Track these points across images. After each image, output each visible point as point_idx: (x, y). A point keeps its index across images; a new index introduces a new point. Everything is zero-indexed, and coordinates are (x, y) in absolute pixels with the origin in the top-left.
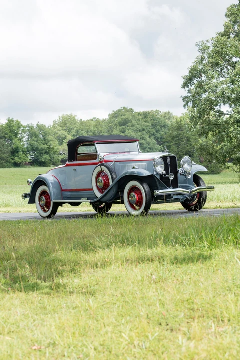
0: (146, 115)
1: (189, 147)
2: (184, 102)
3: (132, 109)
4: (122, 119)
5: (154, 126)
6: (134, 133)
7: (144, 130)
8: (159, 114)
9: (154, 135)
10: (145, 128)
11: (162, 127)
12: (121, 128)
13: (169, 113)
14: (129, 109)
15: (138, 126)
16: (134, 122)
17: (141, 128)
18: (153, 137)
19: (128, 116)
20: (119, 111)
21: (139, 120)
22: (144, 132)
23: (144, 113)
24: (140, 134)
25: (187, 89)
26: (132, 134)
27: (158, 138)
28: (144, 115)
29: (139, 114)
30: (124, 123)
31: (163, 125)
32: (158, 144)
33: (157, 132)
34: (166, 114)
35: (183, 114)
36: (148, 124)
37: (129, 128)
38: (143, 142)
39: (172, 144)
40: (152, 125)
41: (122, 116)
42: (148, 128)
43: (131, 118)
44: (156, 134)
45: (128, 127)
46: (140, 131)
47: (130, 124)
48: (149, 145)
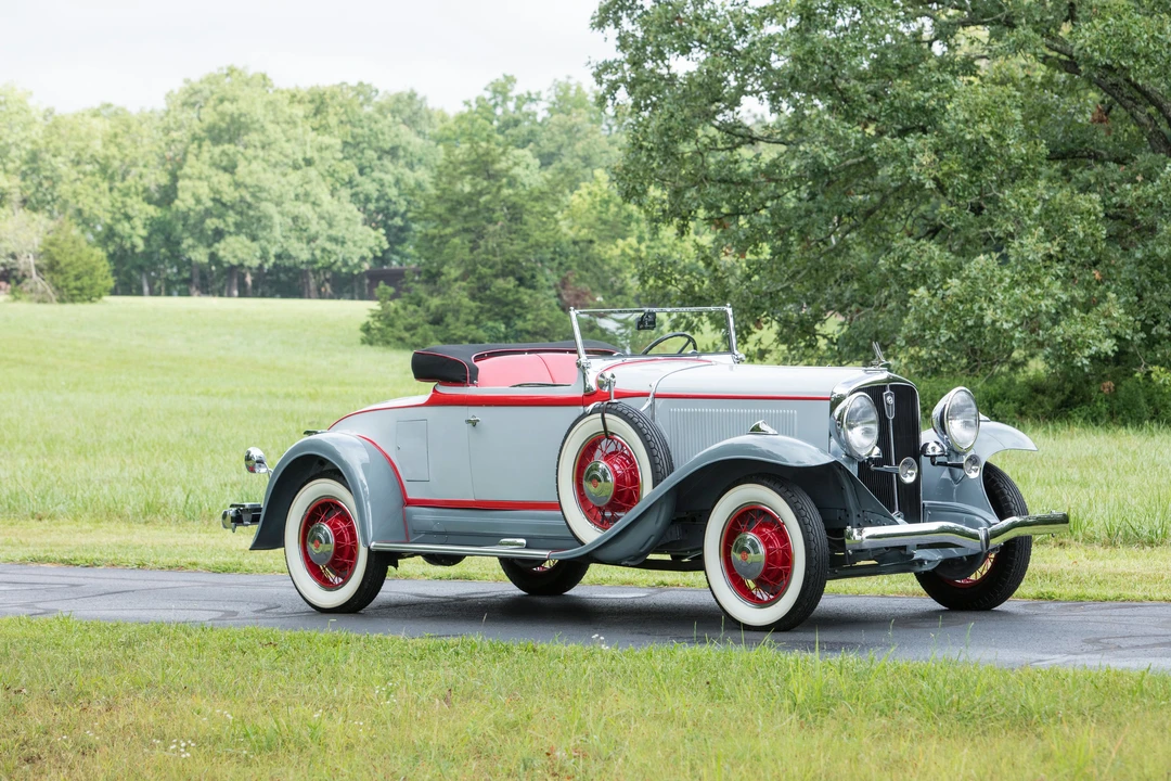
0: (319, 104)
1: (519, 245)
2: (600, 83)
3: (264, 77)
4: (222, 115)
5: (352, 146)
6: (269, 175)
7: (309, 162)
8: (368, 100)
9: (350, 183)
10: (316, 156)
11: (383, 153)
12: (217, 150)
13: (412, 96)
14: (250, 73)
15: (288, 148)
16: (270, 127)
17: (300, 157)
18: (345, 193)
19: (251, 105)
20: (212, 80)
21: (292, 122)
22: (312, 172)
23: (310, 92)
24: (295, 177)
25: (611, 32)
26: (262, 175)
27: (368, 199)
28: (312, 101)
29: (294, 98)
30: (229, 131)
31: (387, 146)
32: (365, 223)
33: (361, 172)
34: (398, 99)
35: (467, 103)
36: (326, 139)
37: (250, 152)
38: (304, 209)
39: (449, 230)
40: (345, 144)
41: (221, 101)
42: (327, 154)
43: (259, 112)
44: (358, 179)
45: (246, 147)
46: (296, 167)
47: (254, 137)
48: (330, 226)
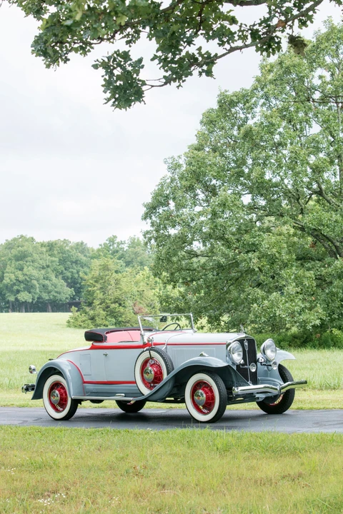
0: (51, 246)
1: (119, 292)
2: (145, 238)
3: (32, 238)
4: (19, 251)
5: (62, 261)
6: (35, 271)
7: (48, 266)
8: (67, 245)
9: (62, 273)
10: (50, 264)
11: (72, 262)
12: (18, 263)
13: (82, 243)
14: (28, 237)
15: (41, 262)
16: (34, 255)
17: (45, 265)
18: (60, 277)
19: (27, 247)
20: (15, 240)
21: (42, 253)
22: (49, 270)
23: (48, 243)
24: (43, 272)
25: (149, 221)
26: (32, 271)
27: (68, 278)
28: (48, 246)
29: (42, 245)
30: (22, 257)
31: (74, 260)
32: (67, 286)
33: (66, 269)
34: (77, 244)
35: (100, 245)
36: (53, 259)
37: (28, 263)
38: (47, 282)
39: (95, 288)
40: (60, 260)
41: (18, 247)
42: (54, 264)
43: (31, 250)
44: (65, 272)
45: (27, 262)
46: (43, 268)
47: (29, 259)
48: (55, 287)
